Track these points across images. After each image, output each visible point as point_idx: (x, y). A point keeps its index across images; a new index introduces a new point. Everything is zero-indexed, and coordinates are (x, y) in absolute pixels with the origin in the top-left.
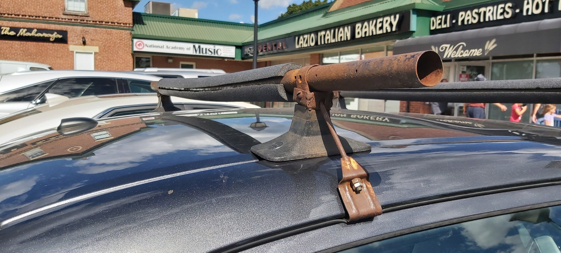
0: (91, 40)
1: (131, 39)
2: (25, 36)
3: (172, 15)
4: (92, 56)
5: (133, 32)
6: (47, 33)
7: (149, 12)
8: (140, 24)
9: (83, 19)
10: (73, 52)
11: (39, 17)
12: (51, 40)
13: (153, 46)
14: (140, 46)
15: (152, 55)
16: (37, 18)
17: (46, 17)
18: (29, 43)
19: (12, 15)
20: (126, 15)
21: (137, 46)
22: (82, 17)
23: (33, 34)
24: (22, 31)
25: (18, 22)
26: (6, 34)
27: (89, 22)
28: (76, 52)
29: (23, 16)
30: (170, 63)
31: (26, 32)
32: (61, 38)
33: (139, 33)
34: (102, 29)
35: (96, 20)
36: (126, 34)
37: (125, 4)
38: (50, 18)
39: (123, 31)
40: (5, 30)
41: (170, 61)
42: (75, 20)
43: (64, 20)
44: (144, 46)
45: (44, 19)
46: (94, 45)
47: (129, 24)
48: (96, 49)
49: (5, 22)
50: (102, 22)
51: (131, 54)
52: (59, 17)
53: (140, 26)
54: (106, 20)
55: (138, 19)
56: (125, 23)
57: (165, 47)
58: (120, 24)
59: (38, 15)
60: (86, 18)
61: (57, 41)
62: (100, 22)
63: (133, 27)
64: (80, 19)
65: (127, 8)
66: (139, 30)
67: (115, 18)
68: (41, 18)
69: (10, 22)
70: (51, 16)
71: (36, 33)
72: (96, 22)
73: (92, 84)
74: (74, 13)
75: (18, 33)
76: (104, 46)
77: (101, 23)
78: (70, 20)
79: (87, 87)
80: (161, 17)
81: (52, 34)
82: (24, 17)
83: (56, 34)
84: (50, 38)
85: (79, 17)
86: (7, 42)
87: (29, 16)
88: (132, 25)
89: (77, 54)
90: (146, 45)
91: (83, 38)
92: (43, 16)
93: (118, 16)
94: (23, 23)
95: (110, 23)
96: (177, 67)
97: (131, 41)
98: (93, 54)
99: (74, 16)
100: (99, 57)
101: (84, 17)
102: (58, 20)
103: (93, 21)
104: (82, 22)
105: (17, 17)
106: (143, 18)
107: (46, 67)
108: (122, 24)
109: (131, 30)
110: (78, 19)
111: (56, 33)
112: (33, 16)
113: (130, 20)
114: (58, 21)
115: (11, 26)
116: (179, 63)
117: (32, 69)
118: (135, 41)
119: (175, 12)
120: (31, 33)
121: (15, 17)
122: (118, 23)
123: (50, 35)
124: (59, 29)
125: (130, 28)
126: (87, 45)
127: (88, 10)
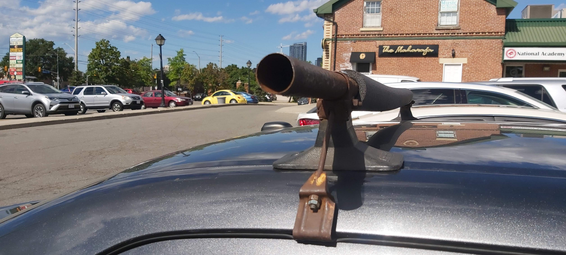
0: (461, 52)
1: (501, 48)
2: (402, 53)
3: (553, 17)
4: (460, 68)
5: (504, 41)
6: (420, 49)
7: (527, 17)
8: (514, 31)
9: (454, 32)
10: (443, 64)
11: (415, 34)
12: (424, 54)
13: (526, 54)
14: (511, 54)
15: (525, 63)
16: (413, 35)
17: (420, 34)
18: (405, 59)
19: (392, 34)
20: (499, 23)
21: (509, 55)
22: (453, 30)
23: (408, 50)
24: (400, 48)
25: (396, 41)
26: (386, 51)
27: (459, 35)
28: (446, 65)
29: (401, 34)
30: (546, 71)
31: (403, 49)
32: (433, 52)
33: (512, 41)
34: (472, 40)
35: (467, 32)
36: (497, 43)
37: (497, 12)
38: (424, 34)
39: (494, 40)
40: (386, 48)
41: (546, 69)
42: (446, 34)
43: (436, 35)
44: (516, 54)
45: (419, 36)
46: (463, 57)
47: (501, 33)
48: (465, 61)
49: (386, 41)
50: (473, 33)
51: (500, 64)
52: (432, 32)
53: (513, 33)
54: (477, 31)
55: (511, 26)
56: (496, 32)
57: (540, 53)
58: (492, 33)
59: (413, 33)
60: (458, 31)
61: (429, 55)
62: (470, 33)
63: (505, 35)
64: (452, 32)
65: (500, 16)
66: (512, 37)
67: (487, 27)
69: (390, 41)
70: (425, 32)
71: (411, 49)
74: (446, 27)
75: (396, 51)
76: (473, 57)
78: (442, 35)
80: (538, 21)
81: (425, 49)
82: (402, 36)
83: (428, 49)
84: (423, 52)
85: (450, 30)
86: (386, 58)
87: (406, 34)
89: (446, 67)
90: (518, 53)
91: (453, 50)
92: (418, 33)
93: (489, 25)
94: (401, 41)
95: (481, 34)
97: (501, 50)
98: (462, 65)
99: (446, 30)
100: (466, 68)
101: (455, 30)
102: (431, 35)
103: (464, 33)
104: (453, 35)
105: (396, 36)
106: (518, 24)
107: (415, 79)
109: (503, 39)
110: (450, 32)
112: (409, 34)
113: (502, 28)
115: (390, 44)
116: (557, 71)
117: (402, 81)
118: (506, 49)
119: (557, 14)
121: (394, 36)
122: (489, 33)
123: (423, 50)
124: (431, 44)
125: (502, 36)
126: (456, 58)
127: (459, 23)
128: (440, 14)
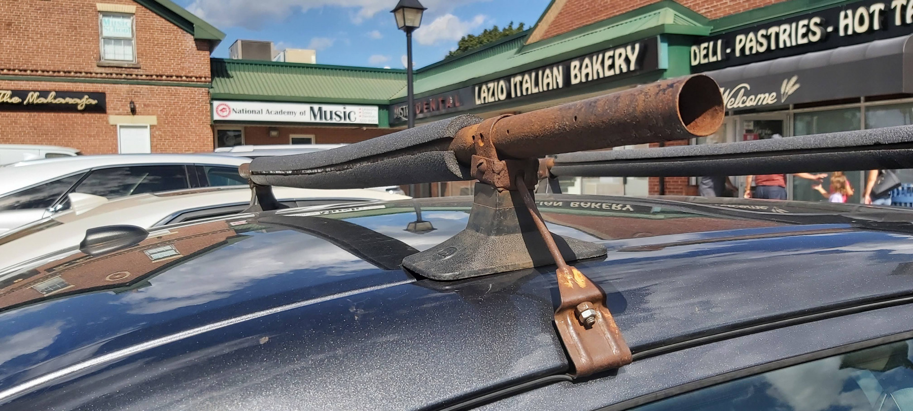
0: (145, 105)
1: (208, 102)
2: (38, 104)
3: (274, 60)
4: (147, 132)
5: (211, 91)
6: (72, 98)
7: (237, 57)
8: (223, 77)
9: (130, 73)
10: (116, 125)
11: (59, 72)
12: (79, 108)
13: (244, 111)
14: (223, 112)
15: (244, 125)
16: (56, 74)
17: (69, 72)
18: (44, 115)
19: (14, 70)
20: (200, 64)
21: (221, 113)
22: (128, 70)
23: (50, 99)
24: (32, 96)
25: (24, 82)
26: (5, 101)
27: (139, 77)
28: (121, 127)
29: (32, 71)
30: (274, 137)
31: (38, 97)
32: (96, 104)
33: (222, 92)
34: (162, 87)
35: (152, 73)
36: (200, 94)
37: (196, 45)
38: (76, 73)
39: (196, 89)
40: (5, 94)
41: (274, 133)
42: (117, 74)
43: (99, 76)
44: (230, 111)
45: (68, 76)
46: (149, 114)
47: (205, 78)
48: (153, 120)
49: (4, 82)
50: (161, 76)
51: (209, 126)
52: (92, 71)
53: (222, 79)
54: (168, 73)
55: (219, 68)
56: (198, 76)
57: (264, 112)
58: (191, 77)
59: (57, 70)
60: (136, 71)
61: (89, 109)
62: (157, 76)
63: (211, 82)
64: (126, 73)
65: (201, 52)
66: (221, 86)
67: (183, 69)
68: (62, 73)
69: (13, 82)
70: (78, 70)
71: (55, 98)
72: (151, 76)
73: (148, 175)
74: (115, 64)
75: (25, 100)
76: (166, 114)
77: (159, 78)
78: (109, 76)
79: (140, 181)
80: (256, 64)
81: (80, 98)
82: (34, 73)
83: (87, 99)
84: (77, 104)
85: (124, 69)
86: (7, 114)
87: (43, 71)
88: (210, 80)
89: (122, 130)
90: (233, 109)
91: (132, 103)
92: (66, 70)
93: (186, 65)
94: (33, 82)
95: (174, 78)
96: (287, 143)
97: (209, 105)
98: (149, 127)
99: (115, 69)
100: (157, 133)
101: (132, 70)
102: (89, 75)
103: (147, 76)
104: (129, 77)
105: (23, 73)
106: (228, 66)
107: (71, 151)
108: (193, 78)
109: (209, 88)
110: (122, 72)
111: (86, 97)
112: (48, 72)
113: (206, 71)
114: (89, 77)
115: (13, 88)
116: (289, 137)
117: (49, 156)
118: (216, 103)
119: (279, 55)
120: (46, 98)
121: (20, 73)
122: (187, 77)
123: (77, 101)
124: (92, 90)
125: (208, 83)
126: (138, 115)
127: (137, 58)
128: (103, 40)
